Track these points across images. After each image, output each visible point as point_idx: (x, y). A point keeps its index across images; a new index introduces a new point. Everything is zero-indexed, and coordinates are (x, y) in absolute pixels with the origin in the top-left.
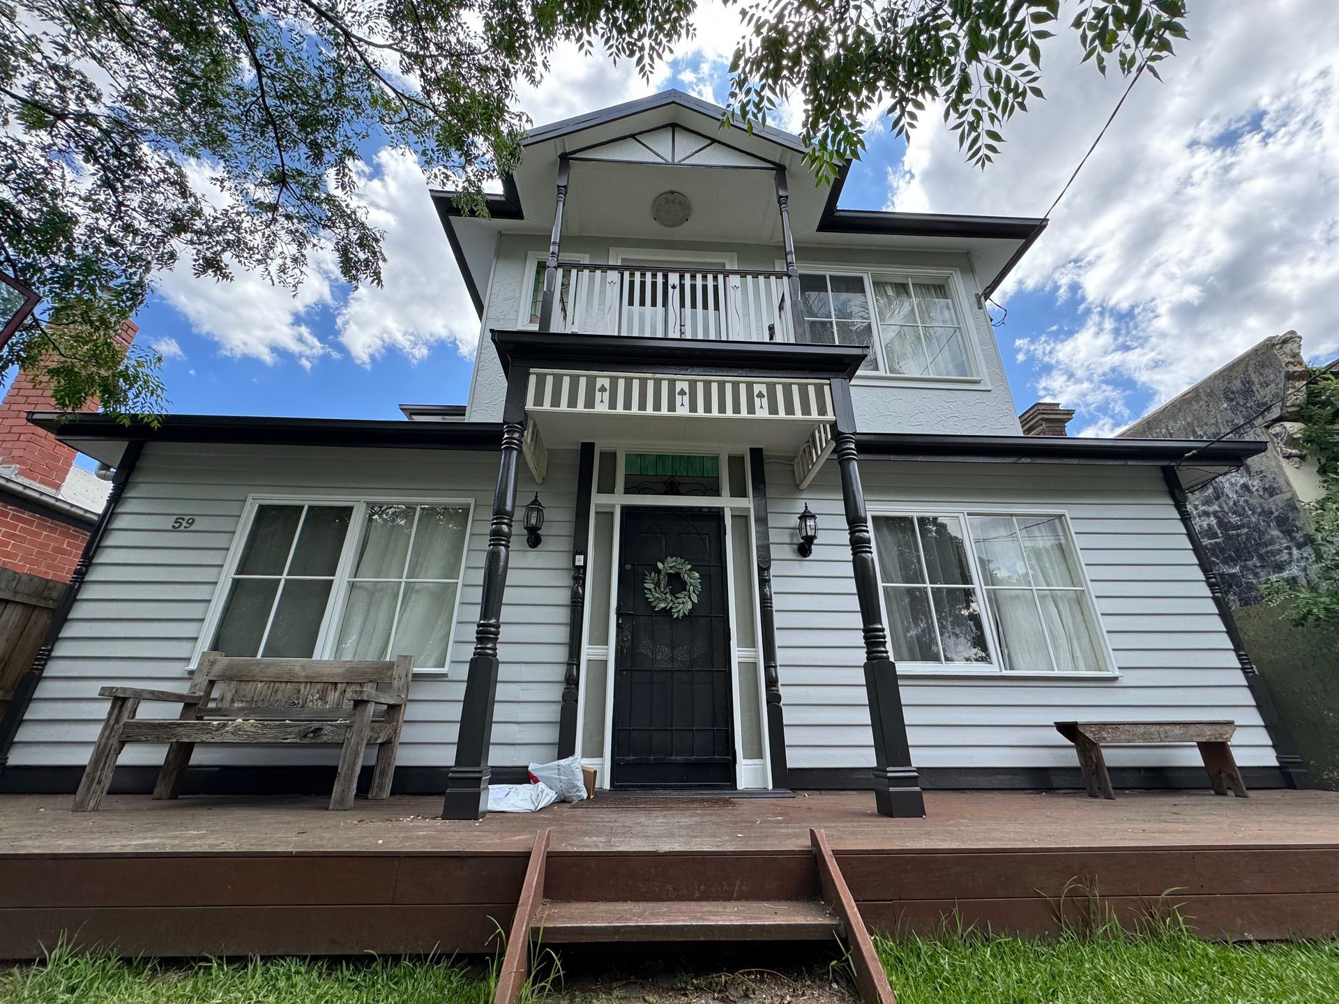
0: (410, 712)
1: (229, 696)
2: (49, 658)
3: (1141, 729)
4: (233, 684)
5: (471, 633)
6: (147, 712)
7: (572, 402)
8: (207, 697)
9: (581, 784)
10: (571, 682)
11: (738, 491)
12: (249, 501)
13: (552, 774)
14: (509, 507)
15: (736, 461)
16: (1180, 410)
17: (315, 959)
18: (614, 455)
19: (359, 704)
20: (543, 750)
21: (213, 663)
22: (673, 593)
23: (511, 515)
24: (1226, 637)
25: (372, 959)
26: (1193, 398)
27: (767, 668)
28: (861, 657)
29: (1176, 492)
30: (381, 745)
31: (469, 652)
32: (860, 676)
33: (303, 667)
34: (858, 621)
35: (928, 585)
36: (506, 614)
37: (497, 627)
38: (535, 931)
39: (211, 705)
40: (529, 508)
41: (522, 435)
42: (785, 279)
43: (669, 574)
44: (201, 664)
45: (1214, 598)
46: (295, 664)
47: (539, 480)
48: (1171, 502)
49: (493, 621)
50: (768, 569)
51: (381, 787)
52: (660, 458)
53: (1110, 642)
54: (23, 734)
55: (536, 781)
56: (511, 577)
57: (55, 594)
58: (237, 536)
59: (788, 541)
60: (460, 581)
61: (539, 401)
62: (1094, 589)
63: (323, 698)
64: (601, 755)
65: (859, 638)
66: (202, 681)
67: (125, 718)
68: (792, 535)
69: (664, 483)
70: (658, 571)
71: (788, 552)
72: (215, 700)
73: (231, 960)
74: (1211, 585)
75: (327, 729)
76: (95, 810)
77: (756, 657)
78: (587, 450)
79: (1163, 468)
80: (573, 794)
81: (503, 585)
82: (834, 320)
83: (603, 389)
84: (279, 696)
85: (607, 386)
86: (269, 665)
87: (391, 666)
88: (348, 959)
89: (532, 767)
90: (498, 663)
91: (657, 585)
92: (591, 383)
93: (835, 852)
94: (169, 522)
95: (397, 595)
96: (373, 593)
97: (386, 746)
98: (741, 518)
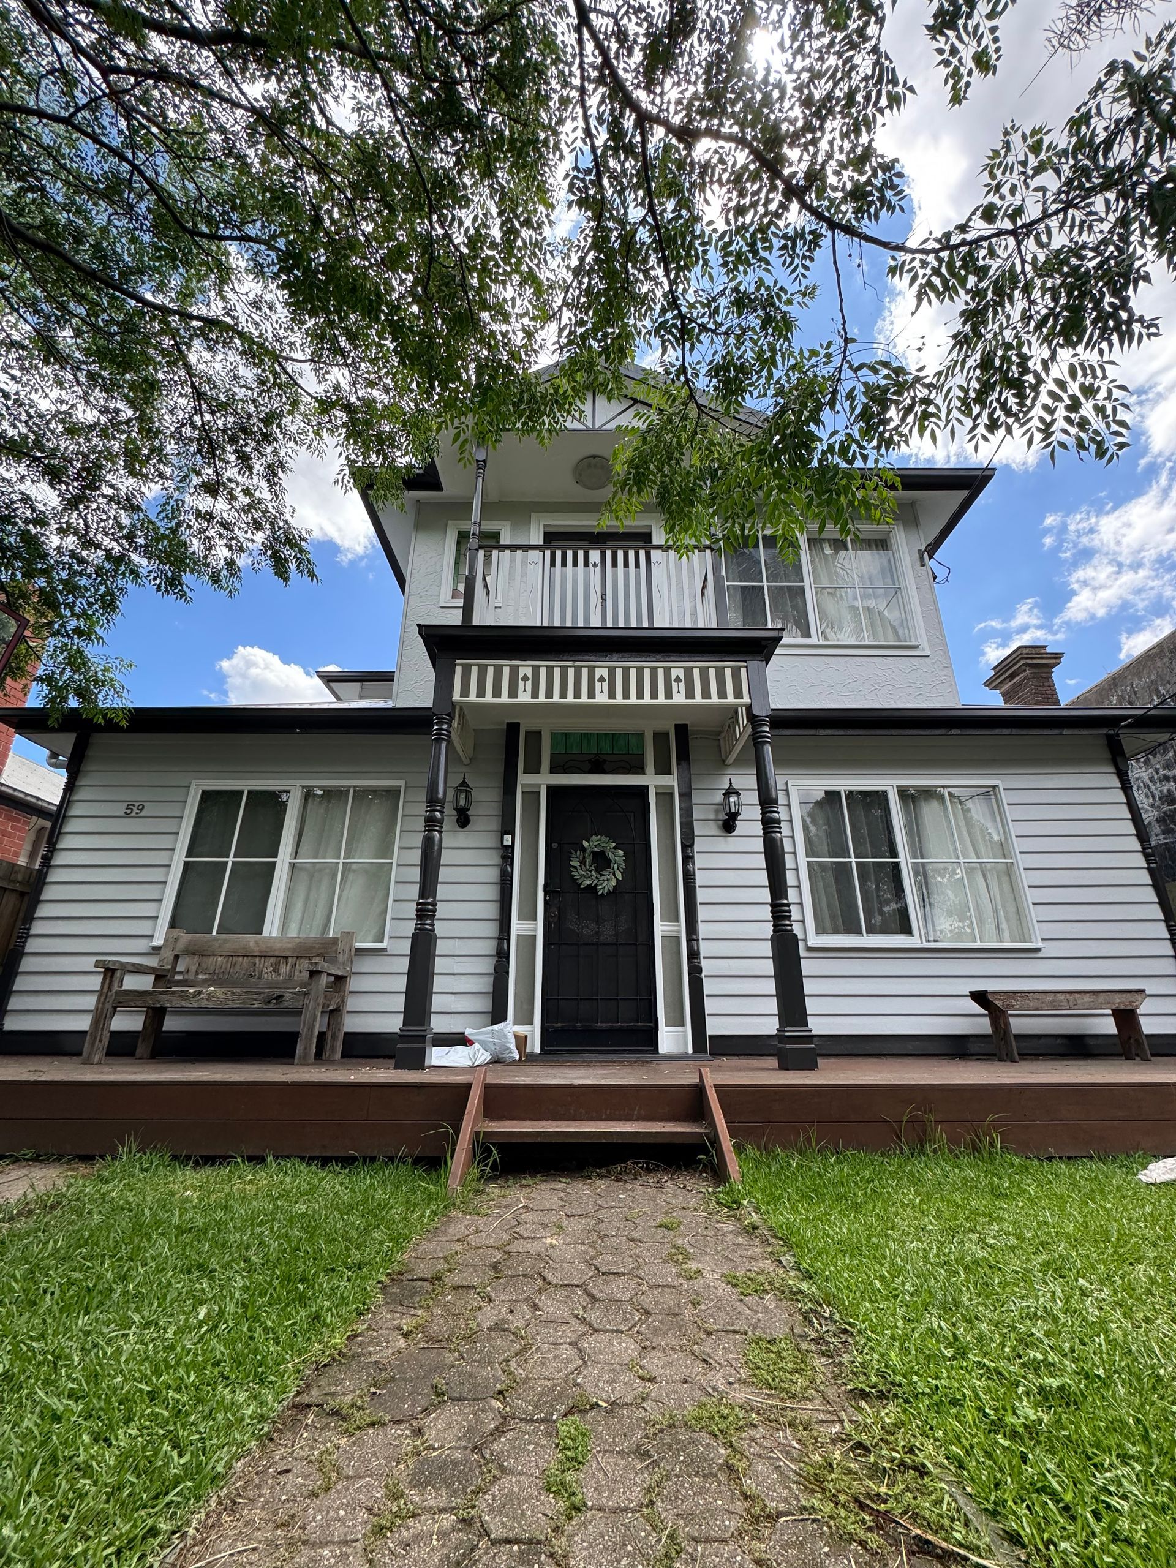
0: (354, 984)
1: (193, 968)
2: (28, 936)
3: (1050, 997)
4: (197, 958)
5: (411, 910)
6: (131, 983)
7: (497, 693)
8: (173, 970)
9: (512, 1046)
10: (502, 955)
11: (663, 769)
12: (193, 786)
13: (487, 1038)
14: (440, 795)
15: (661, 738)
16: (1144, 666)
17: (312, 1158)
18: (538, 734)
19: (314, 974)
20: (478, 1018)
21: (176, 939)
22: (598, 871)
23: (442, 802)
24: (1157, 907)
25: (354, 1159)
26: (1157, 654)
27: (689, 941)
28: (768, 930)
29: (1119, 759)
30: (331, 1012)
31: (409, 928)
32: (767, 949)
33: (256, 942)
34: (766, 895)
35: (853, 860)
36: (442, 891)
37: (434, 905)
38: (477, 1134)
39: (178, 977)
40: (458, 790)
41: (450, 726)
42: (708, 552)
43: (594, 853)
44: (166, 940)
45: (1149, 869)
46: (250, 939)
47: (466, 761)
48: (1113, 770)
49: (430, 900)
50: (692, 845)
51: (333, 1048)
52: (586, 736)
53: (1035, 913)
54: (14, 1003)
55: (471, 1043)
56: (446, 857)
57: (20, 877)
58: (184, 821)
59: (712, 817)
60: (395, 861)
61: (465, 692)
62: (1023, 861)
63: (276, 970)
64: (531, 1023)
65: (766, 913)
66: (168, 954)
67: (115, 988)
68: (717, 812)
69: (590, 761)
70: (584, 850)
71: (713, 829)
72: (180, 973)
73: (250, 1159)
74: (1147, 856)
75: (287, 996)
76: (99, 1063)
77: (679, 931)
78: (513, 729)
79: (1108, 736)
80: (506, 1055)
81: (438, 865)
82: (765, 584)
83: (525, 678)
84: (237, 968)
85: (530, 675)
86: (226, 941)
87: (335, 941)
88: (338, 1159)
89: (468, 1032)
90: (436, 938)
91: (583, 862)
92: (514, 671)
93: (715, 1086)
94: (120, 809)
95: (336, 875)
96: (314, 873)
97: (335, 1014)
98: (665, 795)
